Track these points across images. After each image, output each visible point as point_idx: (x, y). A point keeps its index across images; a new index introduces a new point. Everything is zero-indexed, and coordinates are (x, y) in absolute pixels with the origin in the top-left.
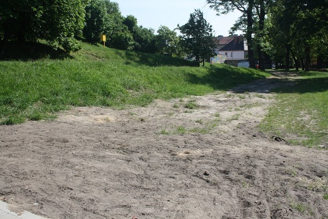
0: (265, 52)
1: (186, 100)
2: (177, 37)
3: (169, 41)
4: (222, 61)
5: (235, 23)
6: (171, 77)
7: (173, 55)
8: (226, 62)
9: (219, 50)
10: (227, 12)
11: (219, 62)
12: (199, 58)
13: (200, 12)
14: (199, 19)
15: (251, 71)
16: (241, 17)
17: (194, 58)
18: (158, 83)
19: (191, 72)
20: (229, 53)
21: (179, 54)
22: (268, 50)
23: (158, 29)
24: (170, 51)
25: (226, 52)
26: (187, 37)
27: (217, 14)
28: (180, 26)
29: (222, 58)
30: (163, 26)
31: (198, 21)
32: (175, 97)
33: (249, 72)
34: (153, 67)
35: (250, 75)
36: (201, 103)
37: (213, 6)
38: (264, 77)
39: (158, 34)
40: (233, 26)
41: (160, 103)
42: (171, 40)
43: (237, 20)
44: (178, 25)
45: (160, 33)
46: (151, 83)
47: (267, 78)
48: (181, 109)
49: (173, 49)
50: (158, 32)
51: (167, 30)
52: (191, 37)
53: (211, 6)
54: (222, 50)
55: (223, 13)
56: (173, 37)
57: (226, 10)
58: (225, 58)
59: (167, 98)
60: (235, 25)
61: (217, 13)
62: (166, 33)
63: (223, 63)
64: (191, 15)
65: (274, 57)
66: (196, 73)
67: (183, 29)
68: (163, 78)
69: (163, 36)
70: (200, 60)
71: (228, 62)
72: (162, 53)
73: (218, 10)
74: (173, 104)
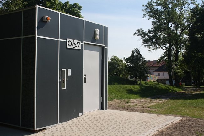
0: (179, 76)
1: (126, 100)
2: (123, 64)
3: (118, 66)
4: (154, 80)
5: (161, 56)
6: (120, 90)
7: (120, 75)
8: (158, 80)
9: (154, 71)
10: (156, 49)
11: (153, 80)
12: (137, 79)
13: (138, 49)
14: (137, 54)
15: (168, 88)
16: (165, 52)
17: (134, 79)
18: (114, 93)
19: (130, 88)
20: (161, 73)
21: (124, 75)
22: (181, 74)
23: (111, 58)
24: (119, 73)
25: (159, 72)
26: (129, 65)
27: (149, 51)
28: (125, 58)
29: (155, 78)
30: (114, 56)
31: (136, 56)
32: (122, 99)
33: (167, 88)
34: (111, 85)
35: (167, 90)
36: (132, 102)
37: (147, 46)
38: (176, 91)
39: (111, 61)
40: (159, 58)
41: (116, 100)
42: (120, 66)
43: (162, 54)
44: (124, 58)
45: (112, 60)
46: (111, 93)
47: (178, 92)
48: (124, 103)
49: (120, 72)
50: (111, 59)
51: (117, 58)
52: (132, 65)
53: (145, 46)
54: (156, 71)
55: (153, 50)
56: (121, 63)
57: (155, 48)
58: (157, 78)
59: (119, 99)
60: (161, 57)
61: (150, 49)
62: (116, 61)
63: (155, 81)
64: (133, 52)
65: (193, 77)
66: (133, 89)
67: (127, 60)
68: (116, 91)
69: (114, 62)
70: (138, 80)
71: (159, 81)
72: (113, 74)
73: (150, 48)
74: (121, 101)
